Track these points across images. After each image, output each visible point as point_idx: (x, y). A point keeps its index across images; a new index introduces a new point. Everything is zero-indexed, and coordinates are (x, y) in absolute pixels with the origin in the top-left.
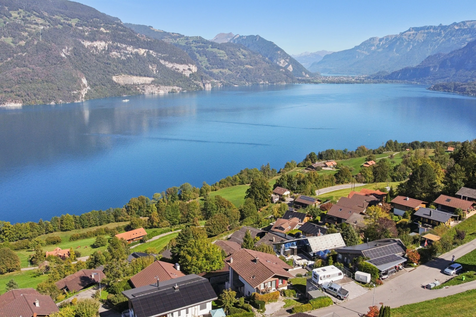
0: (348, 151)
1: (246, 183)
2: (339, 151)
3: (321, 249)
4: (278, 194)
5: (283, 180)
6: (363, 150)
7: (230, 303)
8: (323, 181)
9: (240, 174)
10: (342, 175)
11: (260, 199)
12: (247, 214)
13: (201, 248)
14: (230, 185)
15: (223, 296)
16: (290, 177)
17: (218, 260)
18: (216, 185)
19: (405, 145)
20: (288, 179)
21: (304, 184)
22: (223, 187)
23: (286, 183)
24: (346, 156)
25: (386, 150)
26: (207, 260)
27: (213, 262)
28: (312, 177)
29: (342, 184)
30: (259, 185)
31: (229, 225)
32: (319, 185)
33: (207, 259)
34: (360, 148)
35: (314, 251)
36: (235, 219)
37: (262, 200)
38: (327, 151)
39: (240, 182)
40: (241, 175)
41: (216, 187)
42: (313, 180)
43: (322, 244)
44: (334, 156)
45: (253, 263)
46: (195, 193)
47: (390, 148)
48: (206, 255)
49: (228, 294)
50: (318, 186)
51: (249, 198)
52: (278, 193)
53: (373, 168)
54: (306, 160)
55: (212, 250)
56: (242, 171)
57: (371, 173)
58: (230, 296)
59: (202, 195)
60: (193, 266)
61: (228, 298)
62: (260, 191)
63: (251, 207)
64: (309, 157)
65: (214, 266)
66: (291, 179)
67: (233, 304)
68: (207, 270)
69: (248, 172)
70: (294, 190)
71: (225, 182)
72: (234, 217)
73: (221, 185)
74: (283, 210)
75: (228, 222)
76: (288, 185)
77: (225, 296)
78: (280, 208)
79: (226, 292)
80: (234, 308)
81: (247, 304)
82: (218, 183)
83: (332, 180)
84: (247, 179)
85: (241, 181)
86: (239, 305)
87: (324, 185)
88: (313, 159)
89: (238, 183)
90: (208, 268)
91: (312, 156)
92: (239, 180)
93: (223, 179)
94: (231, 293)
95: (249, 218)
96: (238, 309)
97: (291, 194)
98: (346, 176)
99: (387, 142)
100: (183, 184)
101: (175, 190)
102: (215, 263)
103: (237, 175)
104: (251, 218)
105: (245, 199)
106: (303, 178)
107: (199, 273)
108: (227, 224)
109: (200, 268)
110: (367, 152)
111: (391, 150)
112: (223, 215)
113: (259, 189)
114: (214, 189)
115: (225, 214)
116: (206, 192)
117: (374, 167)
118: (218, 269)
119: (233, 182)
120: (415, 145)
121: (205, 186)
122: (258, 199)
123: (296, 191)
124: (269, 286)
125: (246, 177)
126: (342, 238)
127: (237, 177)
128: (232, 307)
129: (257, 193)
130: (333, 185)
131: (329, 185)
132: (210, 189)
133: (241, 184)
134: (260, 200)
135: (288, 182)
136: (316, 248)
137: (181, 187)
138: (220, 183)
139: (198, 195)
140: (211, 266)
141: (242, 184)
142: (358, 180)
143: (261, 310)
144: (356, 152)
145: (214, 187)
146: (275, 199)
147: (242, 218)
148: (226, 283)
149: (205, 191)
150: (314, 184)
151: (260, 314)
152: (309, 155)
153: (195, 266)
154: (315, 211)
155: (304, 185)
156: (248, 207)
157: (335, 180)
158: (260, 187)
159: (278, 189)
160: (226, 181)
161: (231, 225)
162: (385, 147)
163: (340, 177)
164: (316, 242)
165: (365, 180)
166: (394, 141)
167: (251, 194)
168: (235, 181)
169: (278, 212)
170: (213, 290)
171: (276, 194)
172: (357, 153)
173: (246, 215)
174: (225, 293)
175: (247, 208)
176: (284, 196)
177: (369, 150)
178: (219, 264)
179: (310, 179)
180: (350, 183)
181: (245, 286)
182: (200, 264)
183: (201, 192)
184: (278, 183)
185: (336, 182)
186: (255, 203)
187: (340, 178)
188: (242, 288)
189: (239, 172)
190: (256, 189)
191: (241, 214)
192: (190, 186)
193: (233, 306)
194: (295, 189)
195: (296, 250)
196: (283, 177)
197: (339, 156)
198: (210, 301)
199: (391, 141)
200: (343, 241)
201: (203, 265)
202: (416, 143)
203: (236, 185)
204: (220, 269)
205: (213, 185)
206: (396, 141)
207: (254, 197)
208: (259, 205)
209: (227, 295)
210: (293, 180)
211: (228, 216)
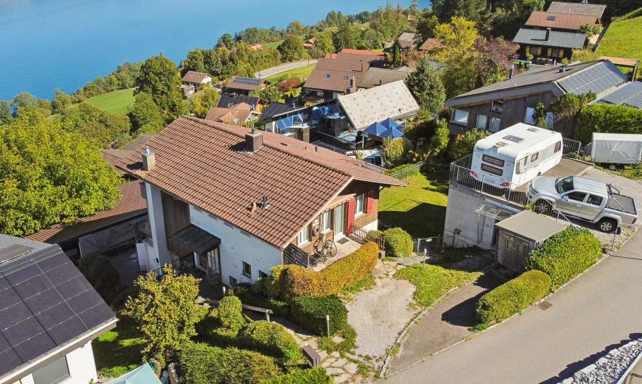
0: (277, 29)
1: (130, 87)
2: (264, 30)
3: (371, 119)
4: (192, 83)
5: (196, 60)
6: (298, 28)
7: (180, 330)
8: (262, 58)
9: (118, 72)
10: (289, 47)
11: (163, 93)
12: (143, 120)
13: (30, 148)
14: (103, 91)
15: (143, 308)
16: (207, 55)
17: (96, 180)
18: (78, 94)
19: (351, 19)
20: (204, 59)
21: (234, 63)
22: (92, 95)
23: (201, 64)
24: (275, 38)
25: (328, 26)
26: (56, 184)
27: (80, 188)
28: (244, 53)
29: (291, 61)
30: (157, 68)
31: (112, 143)
32: (256, 65)
33: (59, 182)
34: (293, 24)
35: (358, 125)
36: (121, 130)
37: (166, 94)
38: (247, 30)
39: (119, 85)
40: (118, 74)
41: (79, 96)
42: (246, 58)
43: (372, 107)
44: (257, 38)
45: (239, 154)
46: (43, 109)
47: (332, 22)
48: (50, 170)
49: (165, 291)
50: (255, 67)
51: (141, 92)
52: (193, 81)
53: (332, 35)
54: (218, 46)
55: (69, 152)
56: (119, 67)
57: (331, 42)
58: (176, 301)
59: (57, 110)
60: (11, 212)
61: (168, 311)
62: (160, 78)
63: (148, 107)
64: (223, 41)
65: (86, 202)
66: (209, 57)
67: (194, 333)
68: (63, 217)
69: (130, 69)
70: (218, 75)
71: (93, 87)
72: (120, 126)
73: (88, 92)
74: (210, 100)
75: (109, 137)
76: (205, 68)
77: (151, 305)
78: (205, 97)
79: (152, 287)
80: (202, 346)
81: (263, 322)
82: (82, 90)
83: (275, 55)
84: (131, 80)
85: (120, 83)
86: (221, 332)
87: (264, 64)
88: (228, 44)
89: (115, 87)
90: (68, 209)
91: (226, 40)
92: (117, 82)
93: (90, 82)
94: (177, 285)
95: (148, 125)
96: (226, 352)
97: (213, 83)
98: (296, 49)
99: (329, 14)
100: (18, 95)
101: (4, 107)
102: (87, 192)
103: (113, 74)
104: (151, 125)
105: (134, 95)
106: (229, 55)
107: (36, 231)
108: (108, 141)
109: (39, 215)
110: (303, 30)
111: (335, 25)
112: (96, 124)
113: (157, 74)
114: (77, 100)
115: (101, 122)
116: (63, 105)
117: (333, 33)
118: (102, 207)
119: (108, 87)
120: (364, 17)
121: (58, 96)
122: (158, 94)
123: (221, 77)
124: (326, 231)
125: (129, 76)
126: (409, 93)
127: (113, 77)
128: (190, 344)
129: (156, 82)
130: (278, 63)
131: (271, 64)
132: (69, 100)
133: (121, 89)
134: (162, 96)
135: (205, 63)
136: (360, 119)
137: (16, 101)
138: (85, 89)
139: (50, 112)
140: (77, 202)
141: (123, 89)
142: (313, 55)
143: (337, 339)
144: (288, 31)
145: (75, 96)
146: (189, 92)
147: (135, 126)
148: (139, 246)
149: (61, 104)
150: (248, 64)
151: (342, 362)
152: (222, 38)
153: (15, 209)
154: (270, 94)
155: (233, 65)
156: (144, 107)
157: (280, 56)
158: (159, 72)
159: (191, 76)
160: (95, 86)
161: (116, 141)
162: (327, 22)
163: (287, 50)
164: (358, 105)
165: (323, 53)
166: (337, 12)
167: (145, 86)
168: (111, 84)
169: (202, 104)
170: (88, 289)
171: (188, 83)
172: (290, 32)
173: (141, 122)
174: (147, 292)
175: (142, 108)
176: (203, 84)
177: (304, 27)
178: (100, 193)
179: (241, 56)
180: (302, 60)
181: (224, 244)
182: (34, 203)
183: (54, 106)
184: (189, 66)
185: (281, 60)
186: (155, 101)
187: (287, 53)
188: (212, 254)
189: (116, 70)
190: (152, 76)
191: (131, 122)
192: (32, 97)
193: (193, 338)
194: (220, 72)
195: (308, 134)
196: (196, 55)
197: (265, 38)
198: (81, 344)
199: (333, 12)
200: (412, 98)
201: (44, 203)
202: (366, 14)
203: (112, 90)
204: (107, 209)
205: (74, 94)
206: (339, 12)
207: (150, 90)
208: (161, 104)
209: (159, 296)
210: (212, 60)
211: (107, 126)
